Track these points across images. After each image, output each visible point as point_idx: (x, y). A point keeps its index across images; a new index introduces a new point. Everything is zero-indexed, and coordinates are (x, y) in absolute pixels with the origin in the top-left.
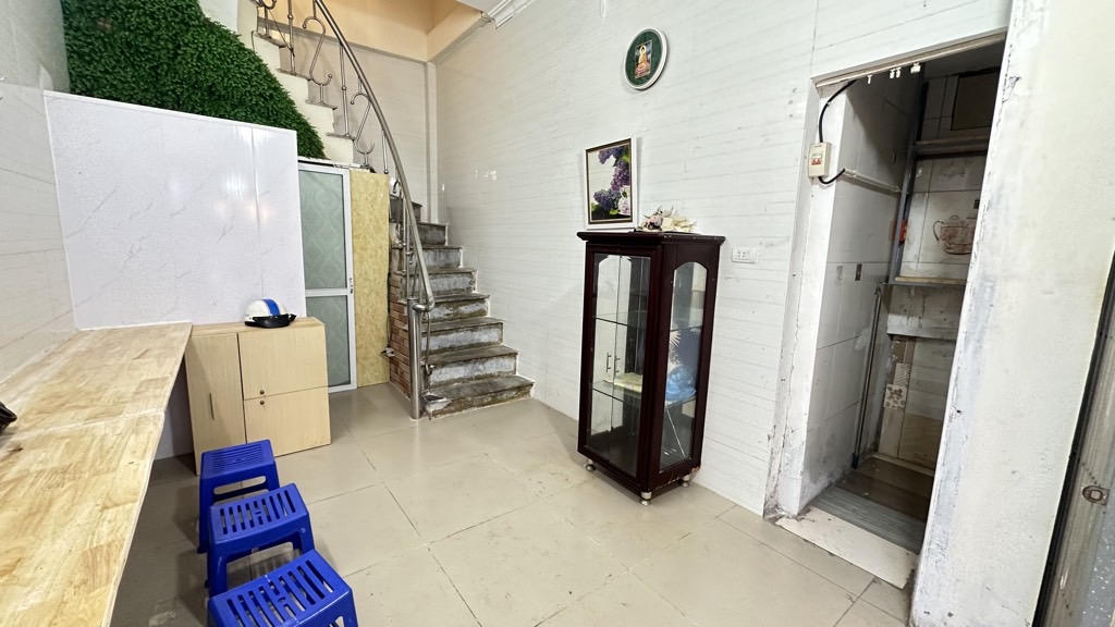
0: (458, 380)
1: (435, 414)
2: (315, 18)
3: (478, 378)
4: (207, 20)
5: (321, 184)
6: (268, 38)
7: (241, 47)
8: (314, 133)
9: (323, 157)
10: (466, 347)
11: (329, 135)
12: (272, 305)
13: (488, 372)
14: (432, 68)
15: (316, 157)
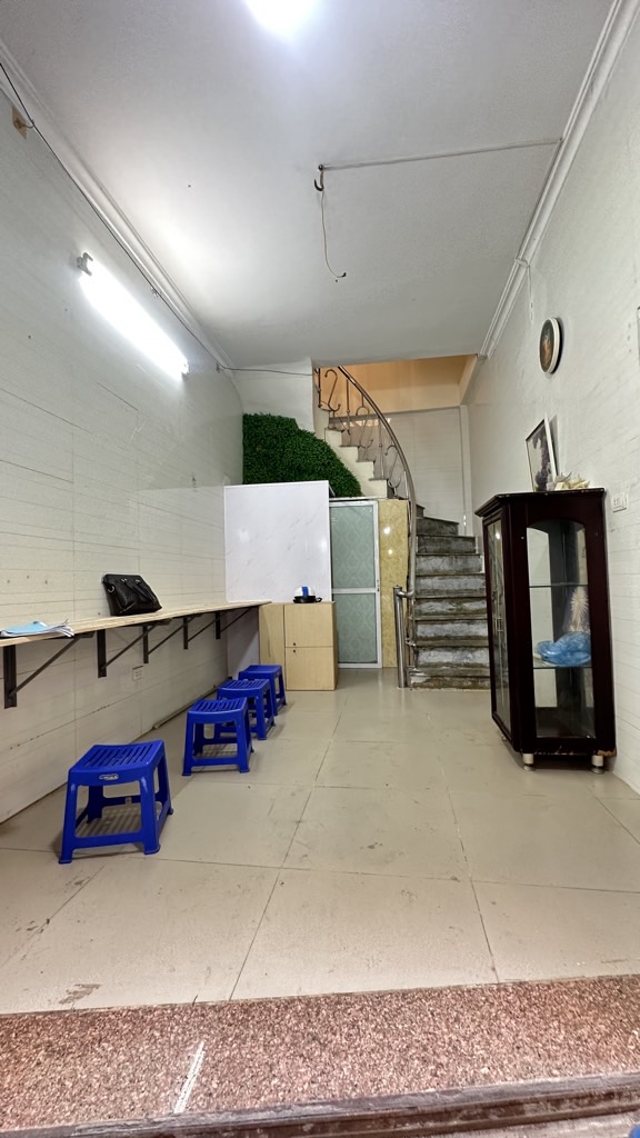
0: (447, 664)
1: (415, 686)
2: (363, 406)
3: (467, 665)
4: (300, 430)
5: (359, 514)
6: (334, 429)
7: (315, 440)
8: (356, 482)
9: (360, 494)
10: (462, 638)
11: (371, 480)
12: (305, 590)
13: (479, 662)
14: (464, 409)
15: (355, 496)
